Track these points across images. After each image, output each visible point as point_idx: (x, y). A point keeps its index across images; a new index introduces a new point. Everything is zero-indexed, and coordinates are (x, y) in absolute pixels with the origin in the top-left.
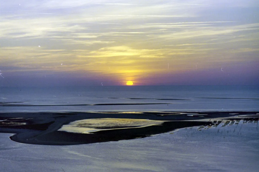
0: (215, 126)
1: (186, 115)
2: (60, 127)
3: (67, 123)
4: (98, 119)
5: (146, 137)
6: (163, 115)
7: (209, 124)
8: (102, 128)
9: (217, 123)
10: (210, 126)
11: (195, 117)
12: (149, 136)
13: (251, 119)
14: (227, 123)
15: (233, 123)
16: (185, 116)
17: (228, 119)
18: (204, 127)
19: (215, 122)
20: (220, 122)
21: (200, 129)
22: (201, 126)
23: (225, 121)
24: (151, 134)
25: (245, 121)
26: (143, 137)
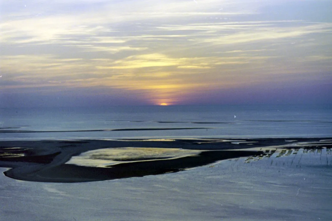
0: (267, 157)
1: (230, 142)
2: (68, 160)
3: (77, 154)
4: (117, 148)
5: (178, 171)
6: (200, 143)
7: (259, 154)
8: (123, 160)
9: (270, 153)
10: (261, 156)
11: (242, 146)
12: (183, 170)
13: (313, 148)
14: (282, 153)
15: (290, 152)
16: (229, 145)
17: (284, 148)
18: (253, 158)
19: (267, 151)
20: (273, 152)
21: (248, 161)
22: (249, 157)
23: (280, 150)
24: (185, 168)
25: (306, 150)
26: (175, 171)
